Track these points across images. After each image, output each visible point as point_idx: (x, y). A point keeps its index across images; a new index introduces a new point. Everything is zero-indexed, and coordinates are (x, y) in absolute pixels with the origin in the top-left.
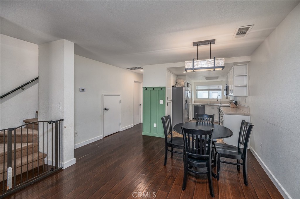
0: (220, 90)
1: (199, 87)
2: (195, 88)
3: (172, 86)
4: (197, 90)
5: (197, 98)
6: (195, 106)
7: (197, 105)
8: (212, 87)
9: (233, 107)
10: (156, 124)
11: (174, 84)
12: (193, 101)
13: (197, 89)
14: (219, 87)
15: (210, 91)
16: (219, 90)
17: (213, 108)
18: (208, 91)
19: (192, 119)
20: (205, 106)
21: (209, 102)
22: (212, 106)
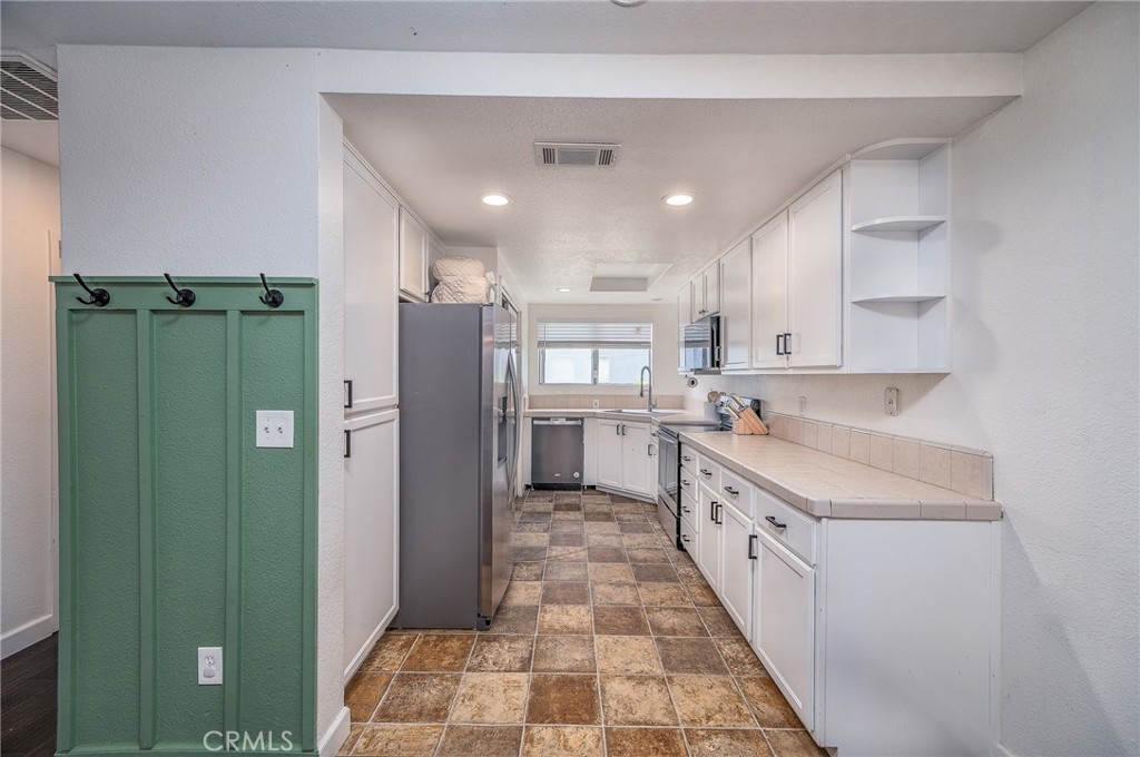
0: (645, 345)
1: (554, 331)
2: (532, 332)
3: (401, 300)
4: (541, 344)
5: (542, 383)
6: (535, 422)
7: (548, 419)
8: (610, 331)
9: (748, 432)
10: (218, 651)
11: (419, 289)
12: (527, 397)
13: (541, 337)
14: (638, 329)
15: (601, 350)
16: (638, 345)
17: (621, 431)
18: (594, 347)
19: (520, 494)
20: (582, 419)
21: (598, 401)
22: (619, 422)
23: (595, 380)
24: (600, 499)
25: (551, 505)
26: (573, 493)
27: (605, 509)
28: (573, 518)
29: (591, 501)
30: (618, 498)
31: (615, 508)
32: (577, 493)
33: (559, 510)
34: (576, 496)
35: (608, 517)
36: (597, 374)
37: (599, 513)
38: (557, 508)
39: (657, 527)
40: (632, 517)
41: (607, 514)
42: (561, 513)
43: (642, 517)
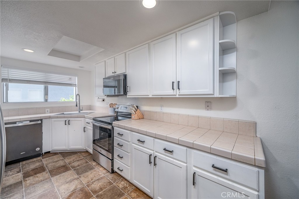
5: (5, 102)
9: (138, 118)
21: (49, 110)
22: (66, 119)
23: (46, 100)
24: (55, 158)
25: (20, 175)
26: (35, 159)
27: (61, 163)
28: (41, 178)
29: (51, 161)
30: (65, 154)
31: (67, 160)
32: (39, 158)
33: (29, 176)
34: (38, 161)
35: (65, 168)
36: (47, 97)
37: (59, 168)
38: (26, 176)
39: (94, 164)
40: (78, 163)
41: (64, 166)
42: (31, 178)
43: (84, 161)
